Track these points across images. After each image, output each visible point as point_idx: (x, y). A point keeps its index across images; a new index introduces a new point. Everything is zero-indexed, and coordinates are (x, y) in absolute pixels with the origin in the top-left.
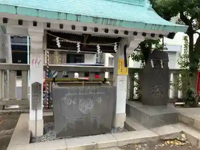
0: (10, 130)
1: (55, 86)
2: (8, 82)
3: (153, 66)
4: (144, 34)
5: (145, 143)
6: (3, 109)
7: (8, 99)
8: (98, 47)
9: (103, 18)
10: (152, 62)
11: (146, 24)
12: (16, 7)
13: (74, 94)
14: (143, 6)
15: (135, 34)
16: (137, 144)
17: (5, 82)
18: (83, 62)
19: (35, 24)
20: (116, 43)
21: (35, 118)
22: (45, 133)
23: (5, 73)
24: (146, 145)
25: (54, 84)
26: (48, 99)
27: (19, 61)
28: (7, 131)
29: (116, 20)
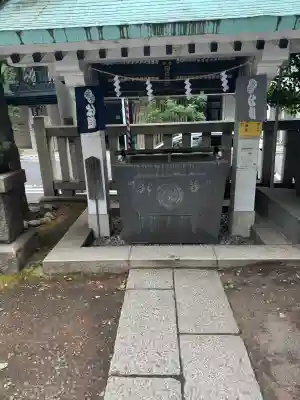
6: (74, 195)
9: (175, 23)
21: (96, 211)
29: (204, 22)
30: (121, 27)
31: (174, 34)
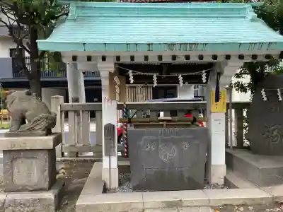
0: (83, 179)
1: (131, 128)
2: (81, 124)
3: (265, 99)
4: (241, 57)
5: (251, 206)
6: (77, 156)
7: (81, 145)
8: (181, 78)
9: (181, 44)
10: (263, 93)
11: (240, 44)
12: (84, 44)
13: (152, 137)
14: (244, 17)
15: (228, 57)
16: (238, 206)
17: (78, 125)
18: (176, 97)
19: (104, 59)
20: (204, 71)
21: (109, 166)
22: (120, 184)
23: (78, 115)
24: (251, 208)
25: (129, 125)
26: (126, 146)
27: (95, 99)
28: (80, 180)
29: (198, 44)
30: (149, 44)
31: (180, 50)
